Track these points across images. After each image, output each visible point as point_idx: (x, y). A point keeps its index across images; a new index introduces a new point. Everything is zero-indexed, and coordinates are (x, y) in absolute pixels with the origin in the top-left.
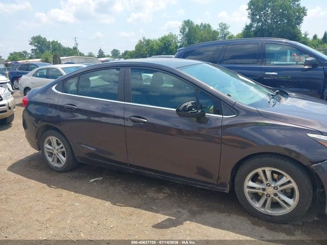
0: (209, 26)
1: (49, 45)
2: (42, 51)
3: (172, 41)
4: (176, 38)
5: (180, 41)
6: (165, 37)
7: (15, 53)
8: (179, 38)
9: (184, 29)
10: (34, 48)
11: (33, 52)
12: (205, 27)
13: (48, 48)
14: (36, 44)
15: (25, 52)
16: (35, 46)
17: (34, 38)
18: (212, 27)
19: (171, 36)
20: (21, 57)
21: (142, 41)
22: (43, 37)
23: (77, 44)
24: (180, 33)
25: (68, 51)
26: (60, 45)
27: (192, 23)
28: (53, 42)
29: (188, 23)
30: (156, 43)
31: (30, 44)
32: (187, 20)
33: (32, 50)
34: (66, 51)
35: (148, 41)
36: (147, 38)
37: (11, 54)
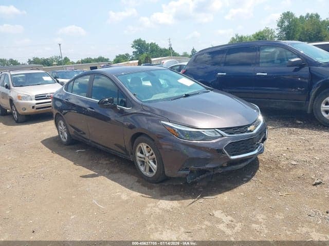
0: (317, 16)
1: (148, 47)
2: (141, 53)
3: (268, 36)
4: (272, 33)
5: (277, 36)
6: (260, 32)
7: (120, 55)
8: (276, 33)
9: (282, 22)
10: (135, 50)
11: (133, 55)
12: (311, 17)
13: (147, 49)
14: (137, 47)
15: (127, 55)
16: (136, 48)
17: (135, 42)
18: (321, 17)
19: (267, 31)
20: (124, 59)
21: (235, 38)
22: (143, 40)
23: (170, 45)
24: (277, 27)
25: (164, 52)
26: (157, 46)
27: (292, 15)
28: (152, 44)
29: (287, 15)
30: (250, 39)
31: (132, 47)
32: (286, 12)
33: (133, 52)
34: (162, 51)
35: (241, 38)
36: (240, 35)
37: (117, 57)
